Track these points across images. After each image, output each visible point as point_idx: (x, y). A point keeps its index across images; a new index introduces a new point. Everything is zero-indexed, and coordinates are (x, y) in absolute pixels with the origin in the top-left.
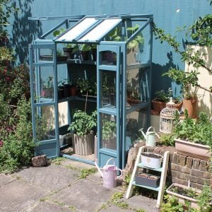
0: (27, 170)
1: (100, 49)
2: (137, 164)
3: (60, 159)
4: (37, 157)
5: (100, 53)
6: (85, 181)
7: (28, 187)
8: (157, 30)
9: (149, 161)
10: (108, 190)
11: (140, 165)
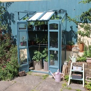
0: (17, 78)
1: (49, 23)
2: (71, 70)
3: (30, 72)
4: (21, 72)
5: (50, 24)
6: (46, 80)
7: (22, 86)
8: (68, 17)
9: (77, 68)
10: (59, 83)
11: (73, 70)
